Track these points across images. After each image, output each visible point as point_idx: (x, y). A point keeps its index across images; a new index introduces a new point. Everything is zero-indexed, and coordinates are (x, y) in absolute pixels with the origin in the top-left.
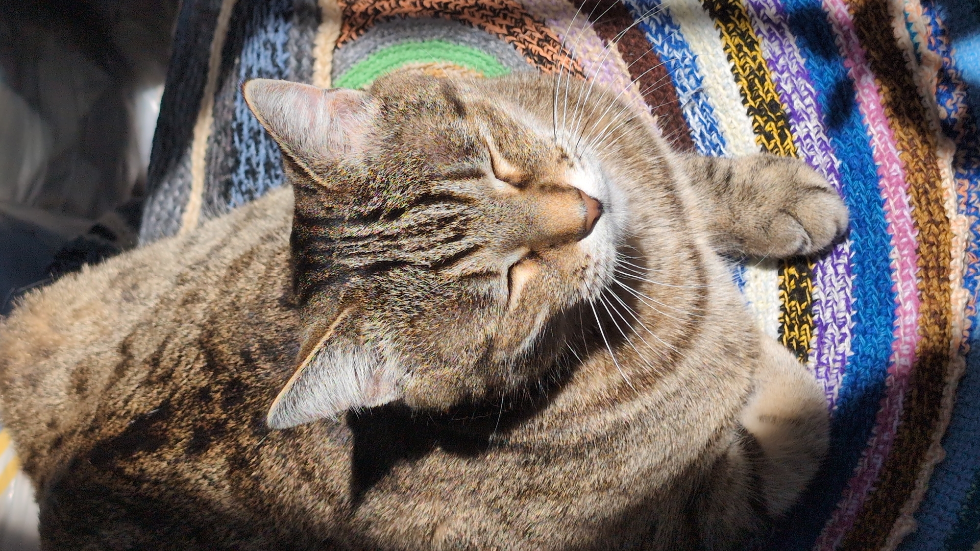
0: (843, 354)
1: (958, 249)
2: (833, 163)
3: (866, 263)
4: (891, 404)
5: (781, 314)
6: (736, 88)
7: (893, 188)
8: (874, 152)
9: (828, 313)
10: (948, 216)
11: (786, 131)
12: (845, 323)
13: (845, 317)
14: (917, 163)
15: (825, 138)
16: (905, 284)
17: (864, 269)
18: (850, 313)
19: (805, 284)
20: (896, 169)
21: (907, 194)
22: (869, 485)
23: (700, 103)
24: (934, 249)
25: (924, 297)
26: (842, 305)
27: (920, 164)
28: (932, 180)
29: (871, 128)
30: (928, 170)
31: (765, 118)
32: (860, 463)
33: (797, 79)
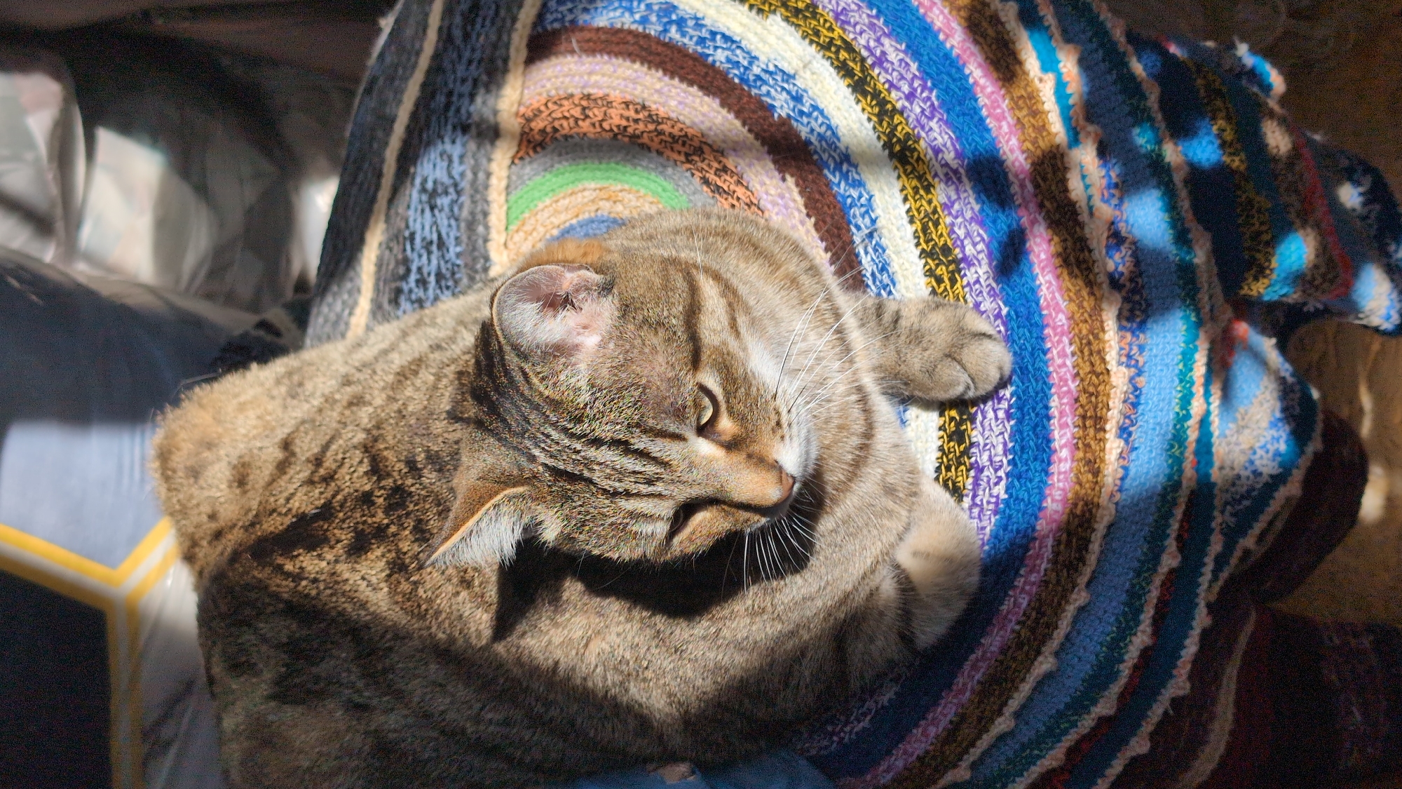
0: (997, 497)
1: (1117, 401)
2: (1001, 309)
3: (1026, 410)
4: (1040, 548)
5: (939, 454)
6: (910, 229)
7: (1057, 338)
8: (1042, 301)
9: (985, 456)
10: (1109, 367)
11: (957, 276)
12: (1001, 467)
13: (1001, 461)
14: (1082, 314)
15: (994, 285)
16: (1062, 432)
17: (1023, 415)
18: (1007, 457)
19: (964, 427)
20: (1061, 319)
21: (1071, 344)
22: (1013, 623)
23: (874, 242)
24: (1093, 399)
25: (1080, 445)
26: (1000, 449)
27: (1086, 315)
28: (1096, 331)
29: (1040, 277)
30: (1093, 321)
31: (937, 262)
32: (1006, 602)
33: (970, 224)
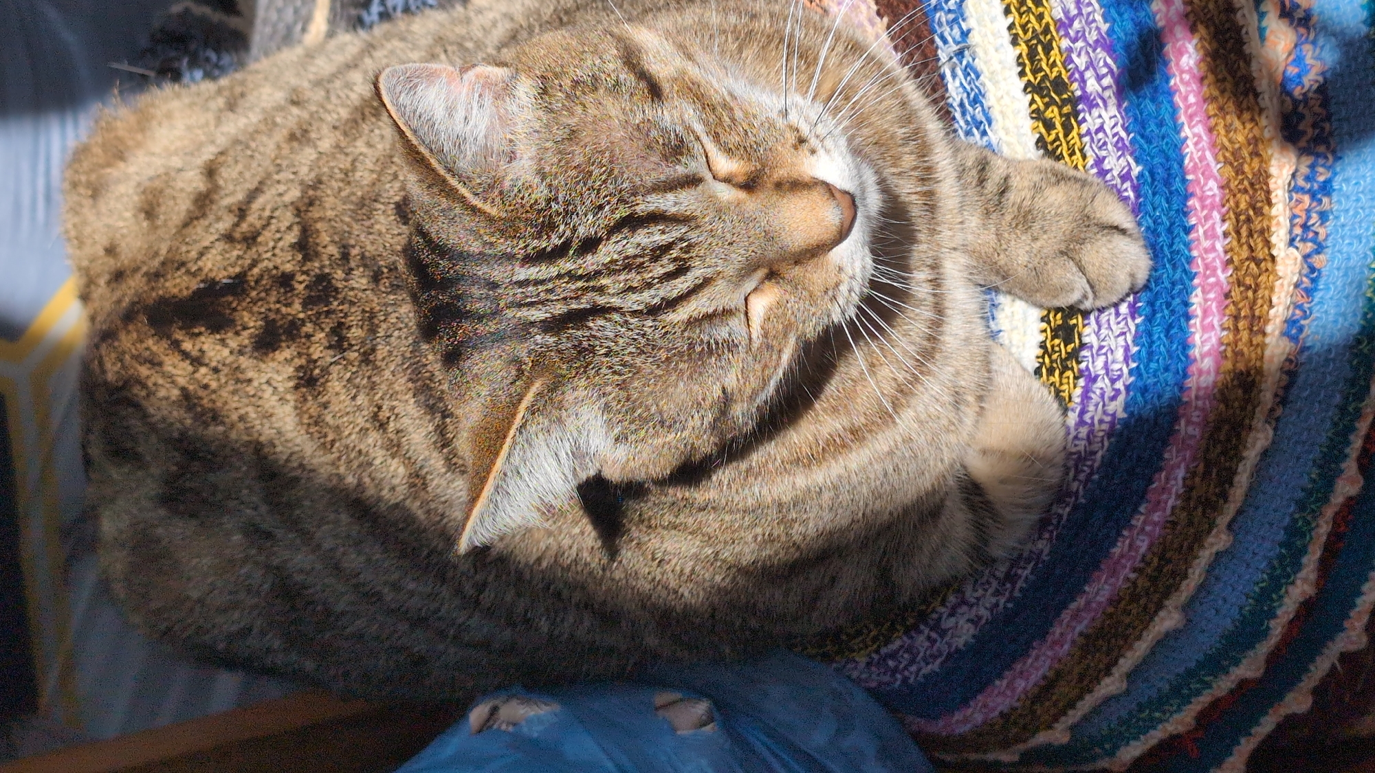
0: (1114, 415)
1: (1283, 295)
2: (1130, 169)
3: (1158, 303)
4: (1168, 479)
5: (1040, 352)
6: (1013, 53)
7: (1205, 212)
8: (1186, 161)
9: (1100, 362)
10: (1274, 252)
11: (1073, 121)
12: (1120, 377)
13: (1121, 370)
14: (1241, 182)
15: (1123, 134)
16: (1206, 336)
17: (1154, 312)
18: (1128, 365)
19: (1074, 321)
20: (1212, 188)
21: (1223, 221)
22: (1127, 570)
23: (964, 63)
24: (1250, 294)
25: (1229, 354)
26: (1120, 354)
27: (1246, 183)
28: (1259, 205)
29: (1186, 128)
30: (1256, 190)
31: (1047, 100)
32: (1119, 544)
33: (1094, 50)
